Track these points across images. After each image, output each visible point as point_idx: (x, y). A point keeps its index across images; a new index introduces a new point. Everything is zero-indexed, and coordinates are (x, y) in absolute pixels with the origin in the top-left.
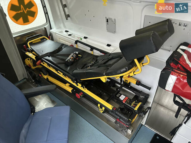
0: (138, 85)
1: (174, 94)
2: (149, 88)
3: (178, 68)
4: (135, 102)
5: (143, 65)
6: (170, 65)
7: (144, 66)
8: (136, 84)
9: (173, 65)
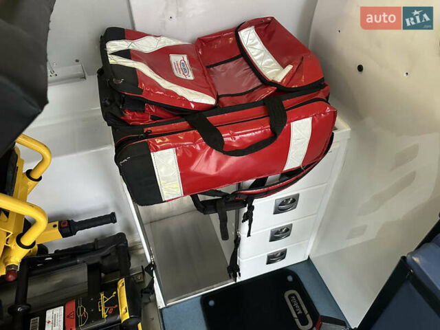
0: (72, 233)
1: (191, 196)
2: (111, 218)
3: (154, 118)
4: (107, 295)
5: (36, 176)
6: (125, 123)
7: (40, 178)
8: (64, 235)
9: (133, 117)
